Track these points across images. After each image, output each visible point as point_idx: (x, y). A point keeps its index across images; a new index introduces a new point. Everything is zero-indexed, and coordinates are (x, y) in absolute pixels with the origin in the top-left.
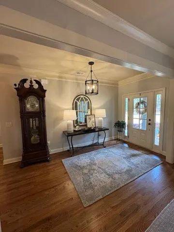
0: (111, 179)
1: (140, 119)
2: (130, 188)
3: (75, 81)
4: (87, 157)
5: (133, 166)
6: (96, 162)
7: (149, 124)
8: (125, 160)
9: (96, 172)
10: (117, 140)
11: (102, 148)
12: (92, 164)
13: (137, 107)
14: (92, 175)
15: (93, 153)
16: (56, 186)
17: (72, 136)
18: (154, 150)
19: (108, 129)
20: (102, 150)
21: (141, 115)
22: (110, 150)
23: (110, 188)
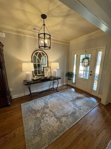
0: (58, 123)
1: (84, 71)
2: (74, 131)
3: (33, 37)
4: (43, 100)
5: (77, 109)
6: (49, 105)
7: (91, 75)
8: (71, 103)
9: (47, 115)
10: (68, 85)
11: (56, 92)
12: (46, 107)
13: (83, 62)
14: (43, 119)
15: (48, 97)
16: (7, 134)
17: (30, 84)
18: (92, 94)
19: (60, 78)
20: (55, 94)
21: (85, 68)
22: (61, 94)
23: (57, 134)
